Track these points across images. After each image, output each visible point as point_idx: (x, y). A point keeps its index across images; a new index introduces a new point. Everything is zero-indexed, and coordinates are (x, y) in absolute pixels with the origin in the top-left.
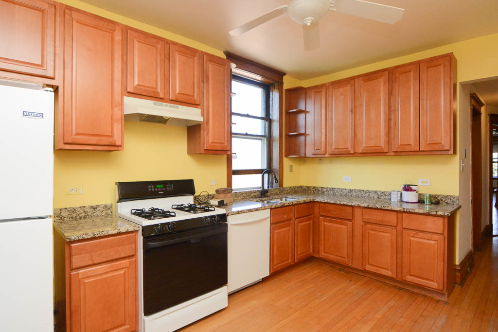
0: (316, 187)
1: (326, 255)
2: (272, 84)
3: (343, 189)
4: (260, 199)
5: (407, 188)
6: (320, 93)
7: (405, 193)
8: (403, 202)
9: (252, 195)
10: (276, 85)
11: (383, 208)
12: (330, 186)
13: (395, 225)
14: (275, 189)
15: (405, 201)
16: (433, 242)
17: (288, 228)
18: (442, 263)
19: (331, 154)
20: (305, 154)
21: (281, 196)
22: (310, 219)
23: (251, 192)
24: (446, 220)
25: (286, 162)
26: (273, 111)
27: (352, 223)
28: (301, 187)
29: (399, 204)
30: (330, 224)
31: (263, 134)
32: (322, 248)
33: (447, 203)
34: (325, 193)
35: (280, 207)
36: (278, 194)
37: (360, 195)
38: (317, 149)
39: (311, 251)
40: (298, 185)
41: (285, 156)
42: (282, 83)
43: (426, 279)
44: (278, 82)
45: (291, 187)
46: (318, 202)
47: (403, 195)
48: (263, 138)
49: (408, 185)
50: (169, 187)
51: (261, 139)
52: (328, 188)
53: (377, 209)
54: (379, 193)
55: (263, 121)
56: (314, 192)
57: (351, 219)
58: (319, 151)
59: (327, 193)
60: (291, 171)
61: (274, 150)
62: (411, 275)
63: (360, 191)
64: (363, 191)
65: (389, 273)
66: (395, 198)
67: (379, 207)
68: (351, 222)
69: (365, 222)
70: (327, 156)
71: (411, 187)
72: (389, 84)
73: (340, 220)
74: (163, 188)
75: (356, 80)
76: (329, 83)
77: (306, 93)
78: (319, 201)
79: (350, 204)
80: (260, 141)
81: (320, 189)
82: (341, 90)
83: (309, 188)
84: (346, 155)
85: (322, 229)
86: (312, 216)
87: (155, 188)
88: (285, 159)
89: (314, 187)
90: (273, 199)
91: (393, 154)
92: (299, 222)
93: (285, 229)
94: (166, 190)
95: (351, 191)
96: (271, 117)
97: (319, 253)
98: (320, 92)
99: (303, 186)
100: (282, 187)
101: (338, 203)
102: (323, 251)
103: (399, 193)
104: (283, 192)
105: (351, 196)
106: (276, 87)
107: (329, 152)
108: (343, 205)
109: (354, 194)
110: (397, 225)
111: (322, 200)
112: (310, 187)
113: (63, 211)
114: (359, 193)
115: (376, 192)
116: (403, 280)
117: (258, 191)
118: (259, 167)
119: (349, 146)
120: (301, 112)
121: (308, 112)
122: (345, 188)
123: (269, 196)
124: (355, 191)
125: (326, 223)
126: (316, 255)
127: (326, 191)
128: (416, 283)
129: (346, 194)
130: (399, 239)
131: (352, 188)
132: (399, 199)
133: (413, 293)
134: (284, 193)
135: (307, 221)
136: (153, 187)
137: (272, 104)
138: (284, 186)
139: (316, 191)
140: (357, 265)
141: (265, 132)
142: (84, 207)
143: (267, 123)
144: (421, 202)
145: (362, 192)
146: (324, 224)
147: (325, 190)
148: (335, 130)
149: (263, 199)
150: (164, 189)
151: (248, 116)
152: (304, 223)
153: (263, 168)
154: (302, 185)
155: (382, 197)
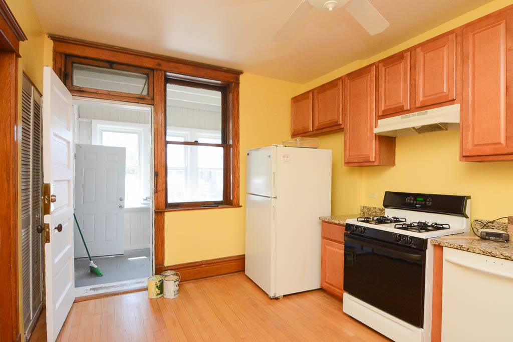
50: (429, 201)
74: (422, 201)
87: (415, 200)
94: (425, 204)
113: (365, 208)
136: (412, 199)
142: (375, 208)
150: (423, 203)
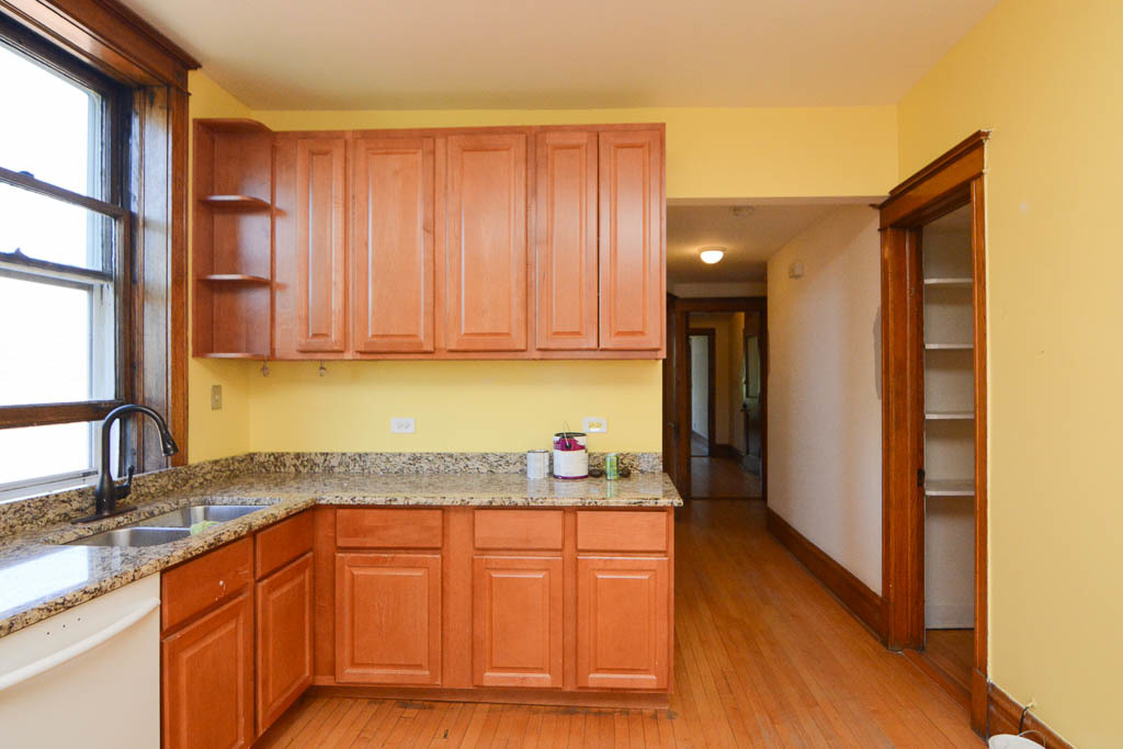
0: (303, 455)
1: (361, 671)
2: (143, 87)
3: (394, 455)
4: (95, 525)
5: (567, 443)
6: (329, 156)
7: (560, 455)
8: (556, 477)
9: (51, 515)
10: (160, 94)
11: (532, 504)
12: (352, 448)
13: (560, 547)
14: (158, 476)
15: (563, 475)
16: (645, 577)
17: (231, 626)
18: (666, 624)
19: (361, 353)
20: (273, 350)
21: (183, 501)
22: (301, 570)
23: (44, 501)
24: (672, 517)
25: (199, 375)
26: (142, 186)
27: (442, 557)
28: (251, 456)
29: (546, 484)
30: (372, 572)
31: (99, 268)
32: (344, 654)
33: (642, 472)
34: (337, 470)
35: (205, 553)
36: (166, 494)
37: (442, 468)
38: (315, 335)
39: (307, 674)
40: (239, 450)
41: (196, 354)
42: (184, 95)
43: (632, 671)
44: (168, 85)
45: (216, 462)
46: (331, 506)
47: (555, 462)
48: (96, 283)
49: (570, 435)
51: (89, 288)
52: (344, 454)
53: (516, 508)
54: (492, 459)
55: (98, 216)
56: (298, 472)
57: (440, 545)
58: (322, 340)
59: (342, 469)
60: (217, 406)
61: (148, 330)
62: (598, 670)
63: (441, 456)
64: (451, 456)
65: (543, 679)
66: (537, 469)
67: (520, 502)
68: (438, 556)
69: (479, 549)
70: (348, 356)
71: (576, 438)
72: (527, 169)
73: (403, 555)
75: (440, 142)
76: (354, 132)
77: (274, 149)
78: (337, 502)
79: (437, 502)
80: (84, 294)
81: (320, 460)
82: (394, 162)
83: (278, 459)
84: (411, 356)
85: (344, 592)
86: (309, 555)
88: (194, 366)
89: (298, 456)
90: (152, 515)
91: (538, 355)
92: (272, 588)
93: (223, 632)
95: (415, 458)
96: (134, 208)
97: (333, 673)
98: (326, 153)
99: (260, 454)
100: (185, 463)
101: (401, 502)
102: (347, 661)
103: (547, 455)
104: (186, 481)
105: (417, 472)
106: (158, 103)
107: (356, 343)
108: (417, 507)
109: (426, 467)
110: (563, 544)
111: (346, 499)
112: (283, 455)
114: (438, 462)
115: (484, 457)
116: (580, 688)
117: (81, 493)
118: (79, 395)
119: (422, 330)
120: (255, 207)
121: (281, 212)
122: (398, 451)
123: (135, 509)
124: (427, 457)
125: (356, 572)
126: (324, 680)
127: (340, 464)
128: (607, 689)
129: (402, 470)
130: (570, 581)
131: (419, 449)
132: (547, 470)
133: (599, 713)
134: (192, 487)
135: (292, 579)
137: (142, 157)
138: (193, 459)
139: (304, 466)
140: (456, 679)
141: (107, 258)
143: (118, 230)
144: (596, 473)
145: (448, 459)
146: (353, 575)
147: (334, 462)
148: (375, 280)
149: (107, 523)
151: (25, 180)
152: (285, 589)
153: (95, 398)
154: (252, 450)
155: (501, 470)
